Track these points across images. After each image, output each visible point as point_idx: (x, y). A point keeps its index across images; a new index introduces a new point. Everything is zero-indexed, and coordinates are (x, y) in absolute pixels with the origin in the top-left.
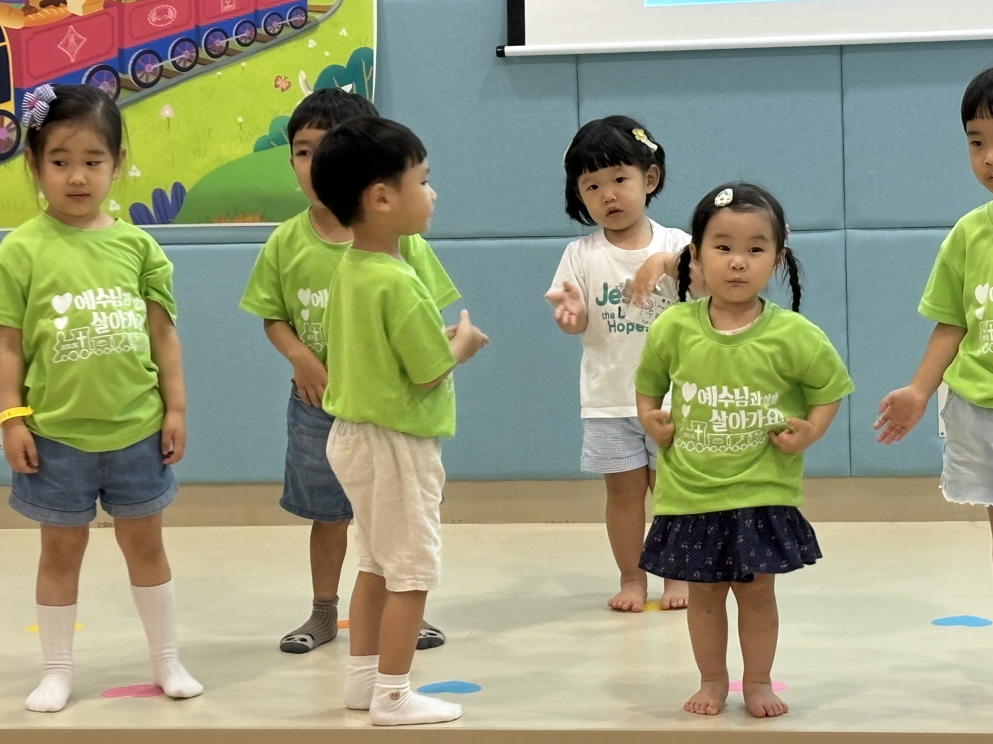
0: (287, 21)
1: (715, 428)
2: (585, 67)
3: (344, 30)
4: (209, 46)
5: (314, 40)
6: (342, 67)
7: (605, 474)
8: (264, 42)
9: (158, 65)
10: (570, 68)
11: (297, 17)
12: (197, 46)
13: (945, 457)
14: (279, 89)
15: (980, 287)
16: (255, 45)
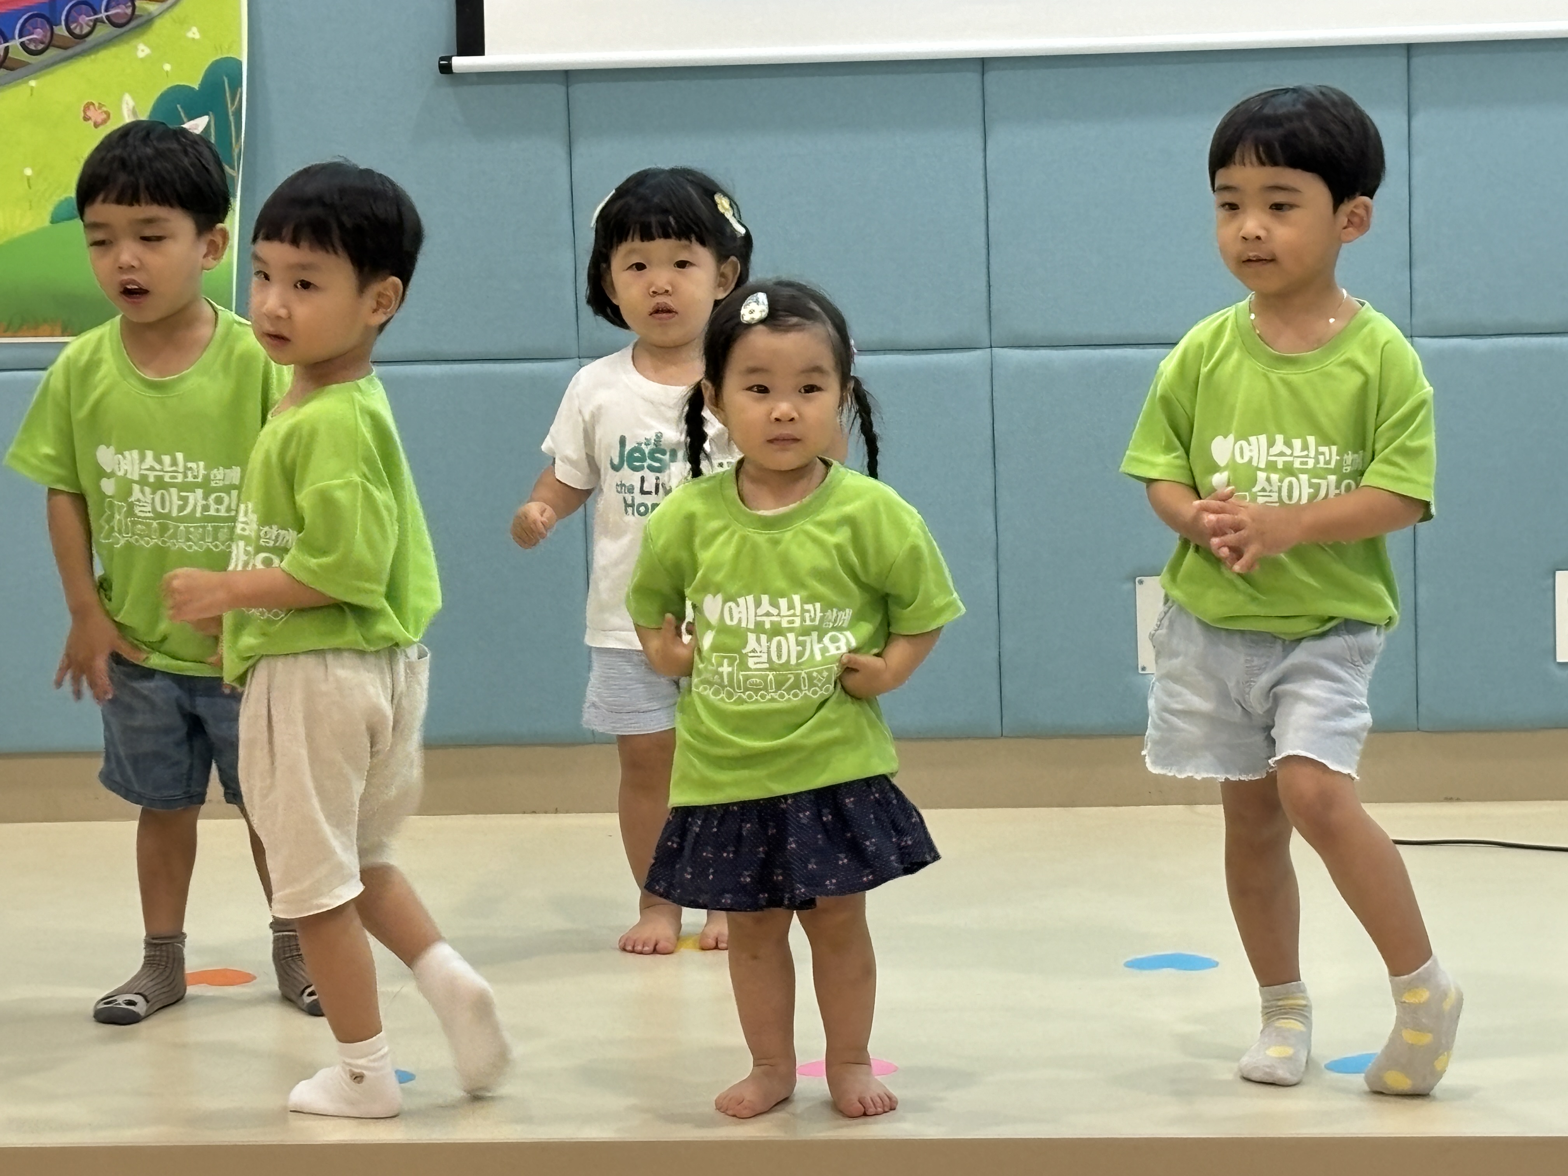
0: (103, 15)
1: (751, 663)
2: (579, 91)
3: (194, 29)
5: (146, 44)
6: (192, 89)
7: (618, 735)
8: (65, 48)
10: (557, 91)
11: (119, 8)
13: (1151, 703)
14: (91, 123)
15: (1219, 439)
16: (52, 53)
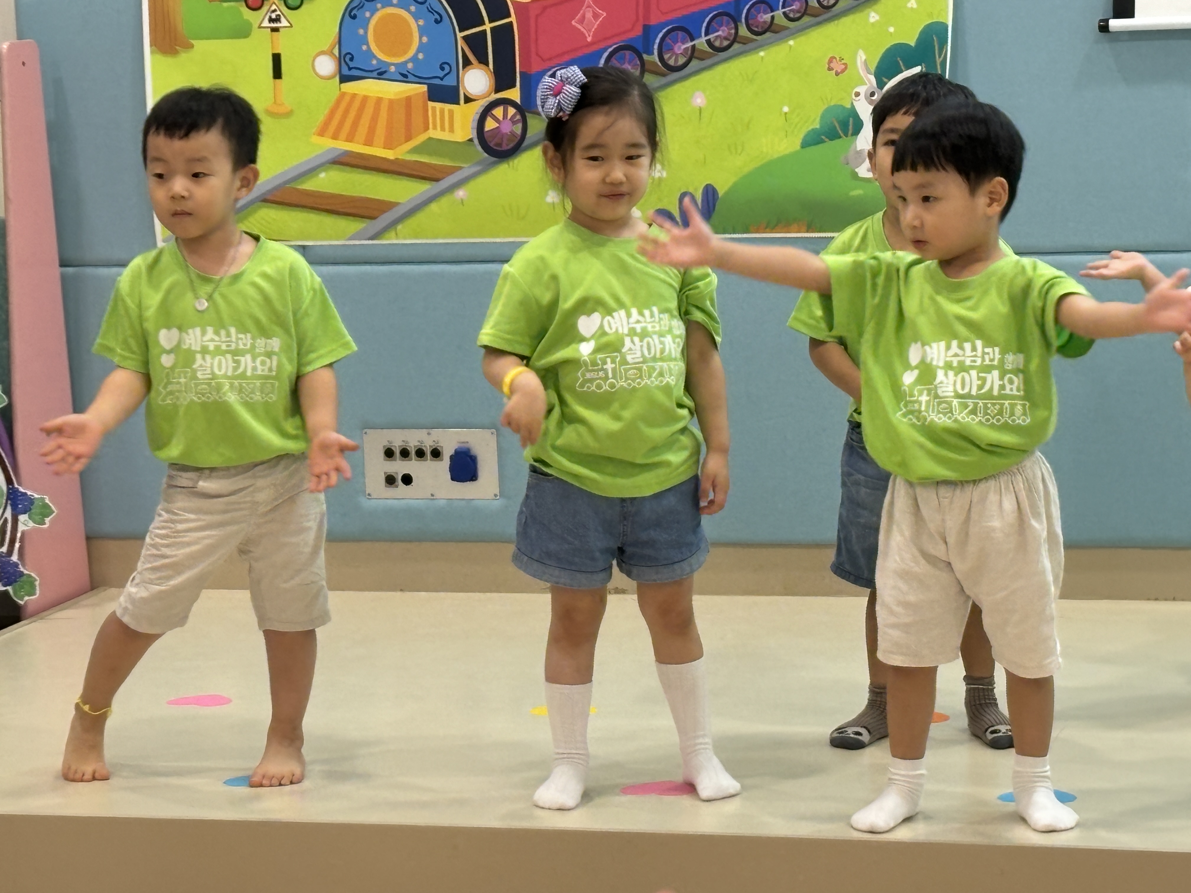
4: (750, 22)
5: (876, 13)
6: (909, 46)
8: (816, 16)
9: (690, 44)
12: (736, 21)
14: (834, 72)
16: (806, 19)
